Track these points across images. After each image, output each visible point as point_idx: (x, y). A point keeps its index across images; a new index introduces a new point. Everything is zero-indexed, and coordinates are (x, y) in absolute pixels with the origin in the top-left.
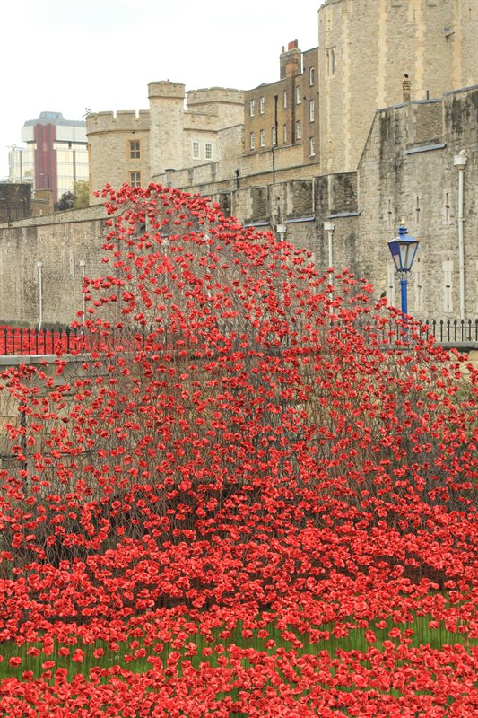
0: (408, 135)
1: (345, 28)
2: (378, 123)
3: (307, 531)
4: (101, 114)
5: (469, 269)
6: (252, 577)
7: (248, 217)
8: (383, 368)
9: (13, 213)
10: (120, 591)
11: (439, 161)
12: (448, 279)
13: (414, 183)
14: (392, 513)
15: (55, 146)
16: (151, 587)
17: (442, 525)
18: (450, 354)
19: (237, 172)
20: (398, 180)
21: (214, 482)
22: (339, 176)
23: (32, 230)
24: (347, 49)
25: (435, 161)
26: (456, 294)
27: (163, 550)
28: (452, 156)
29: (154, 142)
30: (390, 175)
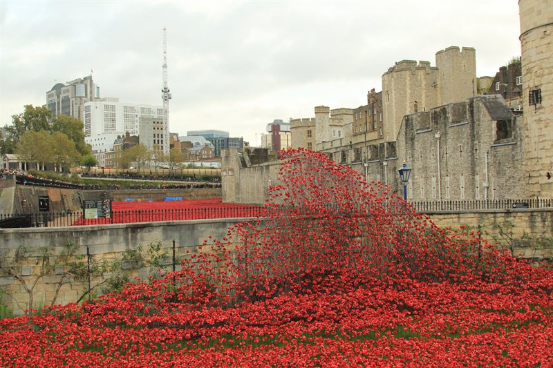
0: (417, 126)
1: (393, 84)
2: (404, 121)
3: (359, 290)
4: (296, 120)
5: (442, 181)
6: (333, 309)
7: (353, 160)
8: (394, 222)
9: (260, 161)
10: (277, 314)
11: (429, 136)
12: (434, 185)
13: (419, 145)
14: (395, 283)
15: (280, 133)
16: (290, 313)
17: (416, 288)
18: (423, 216)
19: (351, 142)
20: (413, 144)
21: (321, 270)
22: (389, 143)
23: (267, 167)
24: (394, 92)
25: (427, 137)
26: (437, 191)
27: (298, 297)
28: (434, 134)
29: (317, 130)
30: (410, 142)
